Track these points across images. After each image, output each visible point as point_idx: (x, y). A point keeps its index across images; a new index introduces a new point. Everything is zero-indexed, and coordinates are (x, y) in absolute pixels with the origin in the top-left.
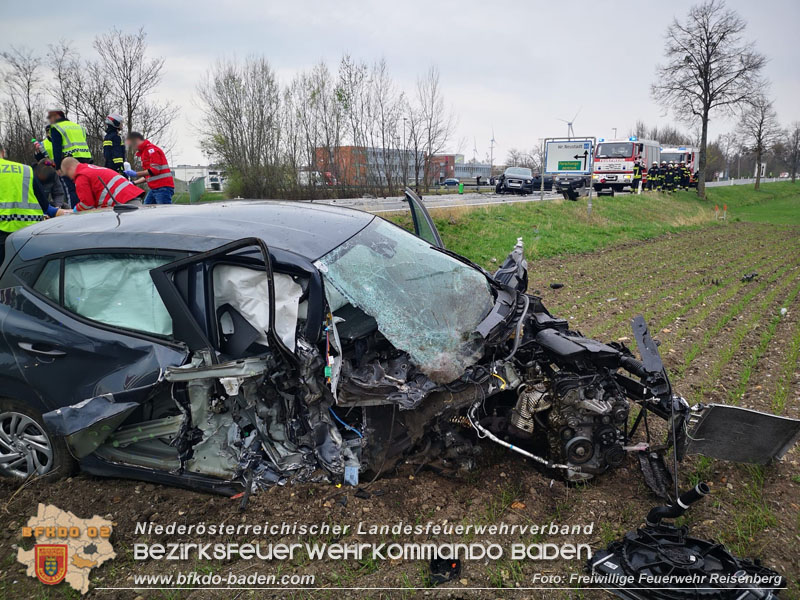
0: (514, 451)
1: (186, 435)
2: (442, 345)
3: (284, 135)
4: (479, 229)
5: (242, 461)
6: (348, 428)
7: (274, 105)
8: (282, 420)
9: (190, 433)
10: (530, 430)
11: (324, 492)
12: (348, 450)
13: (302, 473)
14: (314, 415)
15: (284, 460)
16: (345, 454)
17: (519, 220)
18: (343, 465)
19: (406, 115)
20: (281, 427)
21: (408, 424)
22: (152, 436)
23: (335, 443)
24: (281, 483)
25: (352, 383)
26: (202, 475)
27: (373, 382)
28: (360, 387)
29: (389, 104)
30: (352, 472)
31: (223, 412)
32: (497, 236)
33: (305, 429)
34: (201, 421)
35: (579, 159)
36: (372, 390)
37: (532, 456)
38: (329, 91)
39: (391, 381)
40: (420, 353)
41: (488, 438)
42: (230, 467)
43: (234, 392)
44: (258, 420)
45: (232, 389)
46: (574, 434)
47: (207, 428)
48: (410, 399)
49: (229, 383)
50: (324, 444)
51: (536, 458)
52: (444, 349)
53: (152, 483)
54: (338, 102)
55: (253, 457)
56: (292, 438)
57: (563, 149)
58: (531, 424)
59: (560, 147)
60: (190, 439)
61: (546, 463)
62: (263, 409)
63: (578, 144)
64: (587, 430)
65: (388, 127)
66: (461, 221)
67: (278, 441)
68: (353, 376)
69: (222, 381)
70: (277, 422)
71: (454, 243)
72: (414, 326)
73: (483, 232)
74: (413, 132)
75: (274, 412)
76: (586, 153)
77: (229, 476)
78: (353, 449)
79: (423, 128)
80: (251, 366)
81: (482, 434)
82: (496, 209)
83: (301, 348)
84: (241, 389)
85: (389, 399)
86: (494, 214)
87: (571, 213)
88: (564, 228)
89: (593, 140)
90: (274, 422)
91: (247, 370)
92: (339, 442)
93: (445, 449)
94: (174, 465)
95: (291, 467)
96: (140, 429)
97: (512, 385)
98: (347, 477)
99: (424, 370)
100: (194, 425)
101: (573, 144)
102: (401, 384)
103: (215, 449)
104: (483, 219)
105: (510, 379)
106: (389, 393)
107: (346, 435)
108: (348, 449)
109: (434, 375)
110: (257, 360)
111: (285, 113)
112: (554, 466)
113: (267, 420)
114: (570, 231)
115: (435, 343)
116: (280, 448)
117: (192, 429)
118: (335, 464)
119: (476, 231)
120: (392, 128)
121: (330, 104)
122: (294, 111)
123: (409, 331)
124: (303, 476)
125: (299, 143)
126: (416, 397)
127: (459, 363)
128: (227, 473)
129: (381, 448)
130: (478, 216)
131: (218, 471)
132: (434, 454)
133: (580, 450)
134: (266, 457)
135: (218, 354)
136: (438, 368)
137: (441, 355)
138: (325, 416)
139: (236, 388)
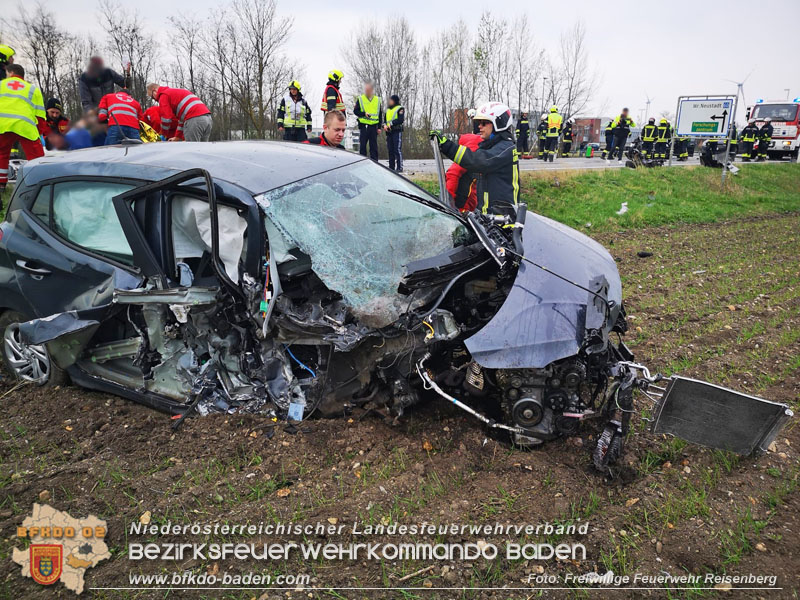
0: (456, 406)
1: (146, 356)
2: (381, 289)
3: (420, 96)
4: (585, 193)
5: (196, 386)
6: (302, 366)
7: (412, 66)
8: (236, 351)
9: (150, 356)
10: (480, 387)
11: (257, 423)
12: (298, 389)
13: (251, 405)
14: (266, 351)
15: (237, 390)
16: (295, 391)
17: (636, 185)
18: (289, 401)
19: (546, 74)
20: (235, 358)
21: (358, 368)
22: (119, 354)
23: (286, 379)
24: (230, 412)
25: (289, 320)
26: (160, 395)
27: (311, 322)
28: (296, 325)
29: (527, 63)
30: (297, 410)
31: (179, 338)
32: (602, 200)
33: (258, 363)
34: (159, 345)
35: (716, 120)
36: (308, 328)
37: (473, 412)
38: (467, 52)
39: (330, 322)
40: (354, 295)
41: (433, 390)
42: (185, 390)
43: (183, 320)
44: (211, 349)
45: (181, 316)
46: (520, 395)
47: (165, 352)
48: (346, 342)
49: (177, 309)
50: (275, 380)
51: (478, 415)
52: (382, 292)
53: (122, 398)
54: (475, 61)
55: (207, 384)
56: (245, 369)
57: (699, 109)
58: (481, 381)
59: (695, 106)
60: (150, 360)
61: (488, 421)
62: (217, 339)
63: (717, 103)
64: (537, 392)
65: (525, 88)
66: (565, 183)
67: (232, 372)
68: (289, 313)
69: (172, 307)
70: (231, 354)
71: (550, 205)
72: (353, 268)
73: (588, 196)
74: (552, 91)
75: (228, 342)
76: (725, 113)
77: (184, 399)
78: (303, 388)
79: (563, 88)
80: (194, 296)
81: (428, 385)
82: (612, 173)
83: (246, 282)
84: (189, 316)
85: (326, 339)
86: (607, 178)
87: (701, 180)
88: (688, 195)
89: (734, 99)
90: (228, 353)
91: (190, 298)
92: (290, 378)
93: (392, 396)
94: (139, 384)
95: (240, 397)
96: (110, 347)
97: (449, 336)
98: (291, 413)
99: (355, 313)
100: (152, 348)
101: (712, 103)
102: (339, 326)
103: (171, 372)
104: (592, 182)
105: (449, 330)
106: (326, 333)
107: (299, 374)
108: (298, 387)
109: (365, 318)
110: (204, 290)
111: (421, 74)
112: (495, 426)
113: (221, 350)
114: (694, 198)
115: (373, 287)
116: (234, 379)
117: (151, 352)
118: (282, 399)
119: (579, 195)
120: (530, 87)
121: (466, 63)
122: (431, 72)
123: (346, 272)
124: (252, 407)
125: (434, 104)
126: (351, 340)
127: (395, 309)
128: (182, 396)
129: (330, 389)
130: (589, 180)
131: (175, 393)
132: (382, 401)
133: (528, 412)
134: (220, 386)
135: (169, 281)
136: (371, 311)
137: (377, 299)
138: (279, 353)
139: (185, 316)
